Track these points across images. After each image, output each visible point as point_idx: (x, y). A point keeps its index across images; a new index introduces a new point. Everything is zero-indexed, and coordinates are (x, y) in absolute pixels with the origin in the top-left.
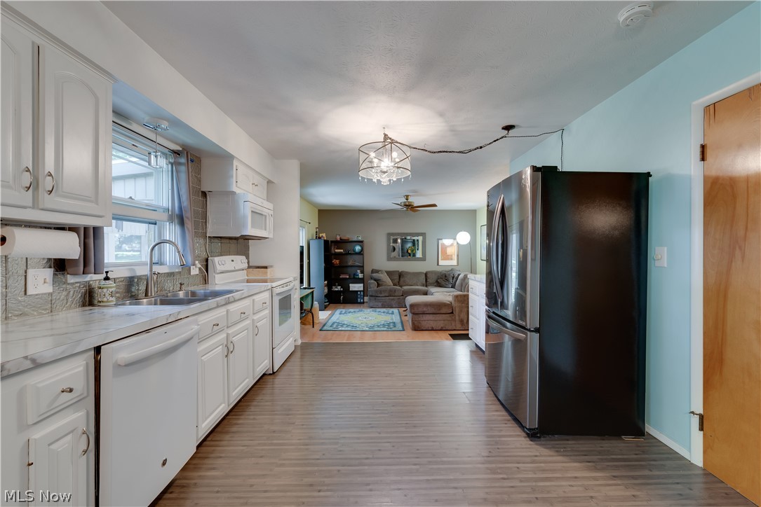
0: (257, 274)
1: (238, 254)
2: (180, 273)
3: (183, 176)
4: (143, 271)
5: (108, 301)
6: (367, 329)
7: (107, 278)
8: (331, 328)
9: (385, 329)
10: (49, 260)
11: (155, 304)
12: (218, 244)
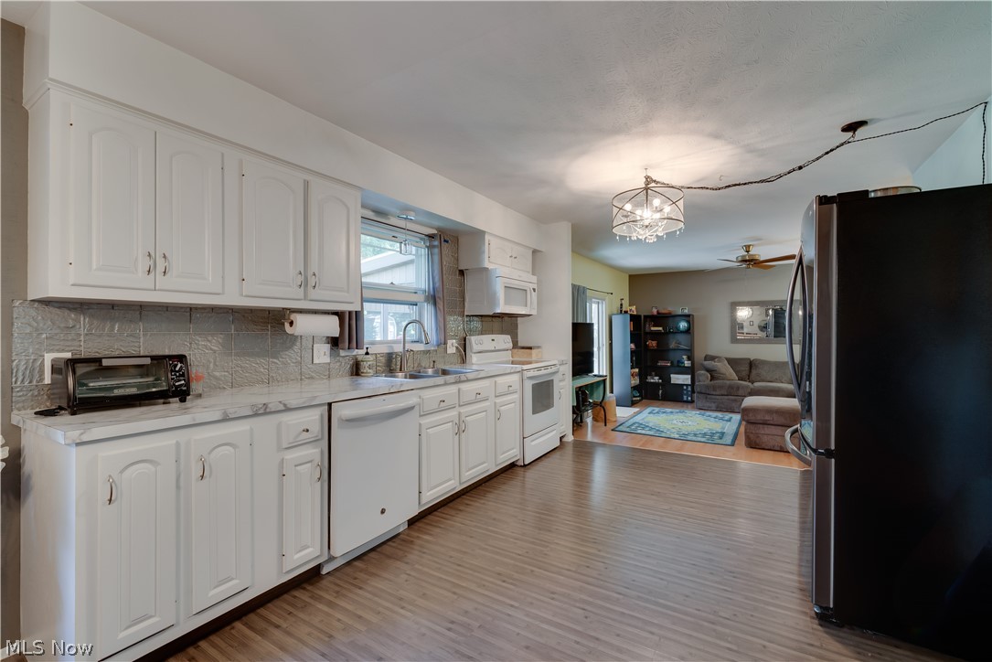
0: (521, 355)
1: (502, 332)
2: (436, 351)
3: (436, 258)
4: (398, 349)
5: (367, 373)
6: (677, 436)
7: (367, 353)
8: (628, 430)
9: (703, 440)
10: (328, 337)
11: (406, 378)
12: (476, 324)
